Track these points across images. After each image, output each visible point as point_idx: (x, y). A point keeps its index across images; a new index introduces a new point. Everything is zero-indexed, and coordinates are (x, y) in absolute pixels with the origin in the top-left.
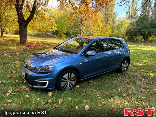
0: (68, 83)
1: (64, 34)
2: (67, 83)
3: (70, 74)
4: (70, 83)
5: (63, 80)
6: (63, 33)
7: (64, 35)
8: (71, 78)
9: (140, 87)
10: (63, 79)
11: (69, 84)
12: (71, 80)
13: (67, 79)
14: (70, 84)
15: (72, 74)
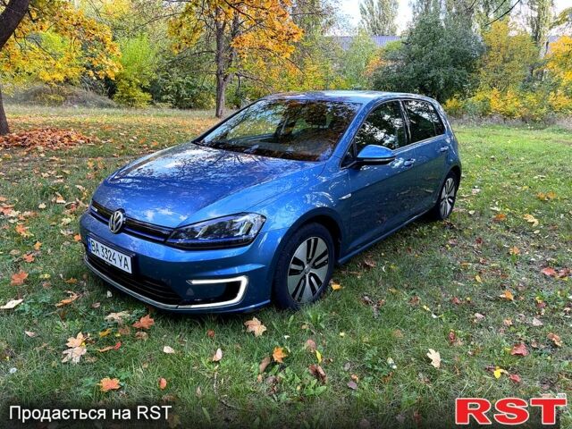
0: (307, 276)
1: (144, 90)
2: (305, 276)
3: (313, 241)
4: (311, 274)
5: (293, 267)
6: (140, 86)
7: (142, 94)
8: (317, 255)
9: (529, 264)
10: (293, 263)
11: (310, 281)
12: (317, 264)
13: (305, 261)
14: (312, 279)
15: (320, 240)
